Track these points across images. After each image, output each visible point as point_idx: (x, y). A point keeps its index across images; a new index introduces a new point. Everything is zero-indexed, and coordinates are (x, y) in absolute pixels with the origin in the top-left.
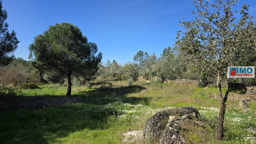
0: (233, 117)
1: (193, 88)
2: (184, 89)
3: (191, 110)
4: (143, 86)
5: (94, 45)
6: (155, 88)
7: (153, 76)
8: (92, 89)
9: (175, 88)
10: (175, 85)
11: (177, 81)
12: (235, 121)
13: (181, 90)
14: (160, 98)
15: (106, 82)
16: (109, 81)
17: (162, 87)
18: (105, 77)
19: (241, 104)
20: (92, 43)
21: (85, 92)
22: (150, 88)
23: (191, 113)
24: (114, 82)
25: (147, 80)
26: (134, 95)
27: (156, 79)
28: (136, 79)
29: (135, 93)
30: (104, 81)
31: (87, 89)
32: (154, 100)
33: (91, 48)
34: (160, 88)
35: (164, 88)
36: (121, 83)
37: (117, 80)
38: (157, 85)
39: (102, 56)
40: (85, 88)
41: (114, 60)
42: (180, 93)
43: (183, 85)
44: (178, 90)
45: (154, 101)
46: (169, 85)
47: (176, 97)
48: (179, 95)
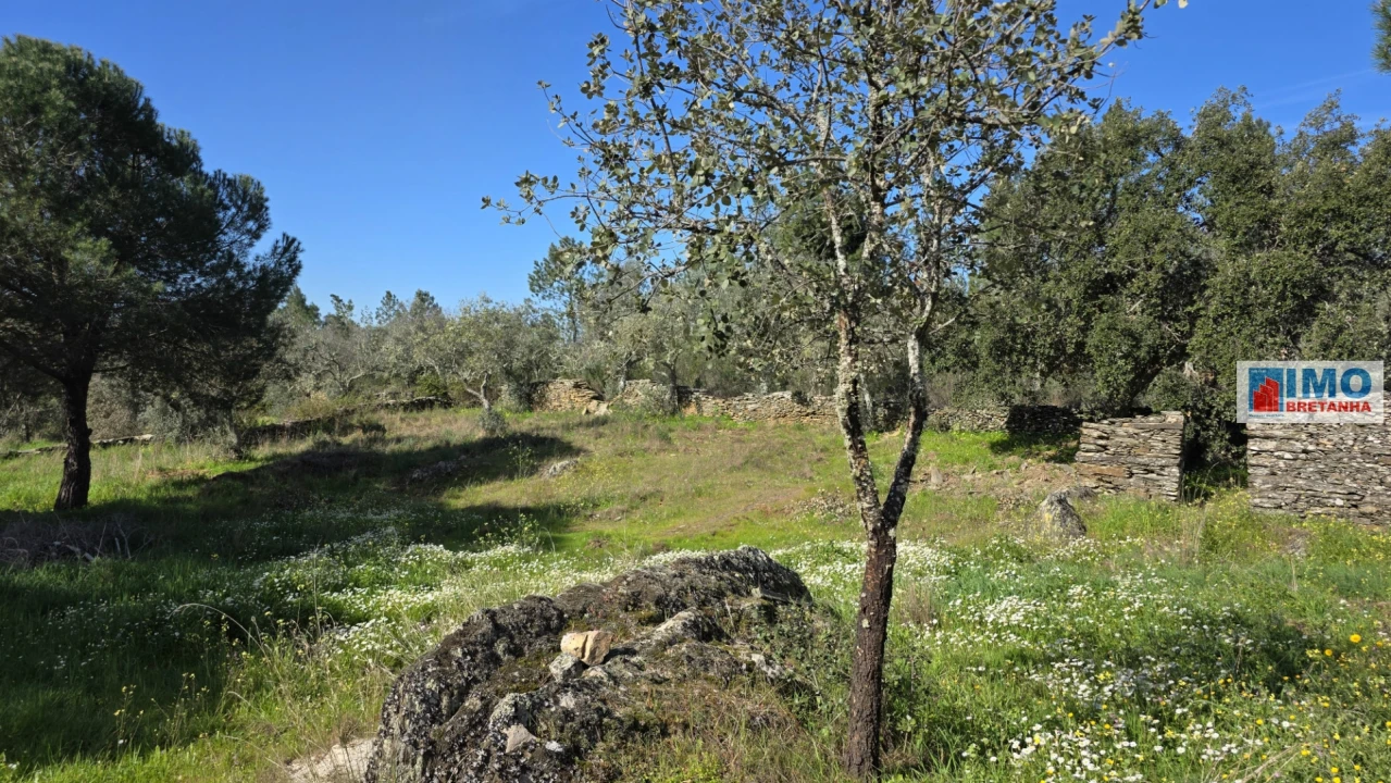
0: (993, 593)
1: (828, 438)
2: (784, 444)
3: (744, 571)
4: (569, 437)
5: (245, 192)
6: (630, 443)
7: (629, 377)
8: (252, 459)
9: (739, 441)
10: (741, 424)
11: (751, 402)
12: (994, 623)
13: (766, 452)
14: (644, 499)
15: (355, 420)
16: (374, 411)
17: (665, 438)
18: (350, 389)
19: (1048, 514)
20: (229, 176)
21: (200, 480)
22: (599, 449)
23: (735, 591)
24: (402, 420)
25: (595, 402)
26: (501, 488)
27: (640, 392)
28: (535, 397)
29: (511, 478)
30: (339, 409)
31: (216, 463)
32: (608, 513)
33: (226, 208)
34: (657, 444)
35: (677, 443)
36: (444, 422)
37: (421, 405)
38: (646, 427)
39: (301, 257)
40: (206, 459)
41: (424, 290)
42: (758, 465)
43: (782, 421)
44: (747, 452)
45: (609, 517)
46: (710, 423)
47: (729, 489)
48: (752, 475)
